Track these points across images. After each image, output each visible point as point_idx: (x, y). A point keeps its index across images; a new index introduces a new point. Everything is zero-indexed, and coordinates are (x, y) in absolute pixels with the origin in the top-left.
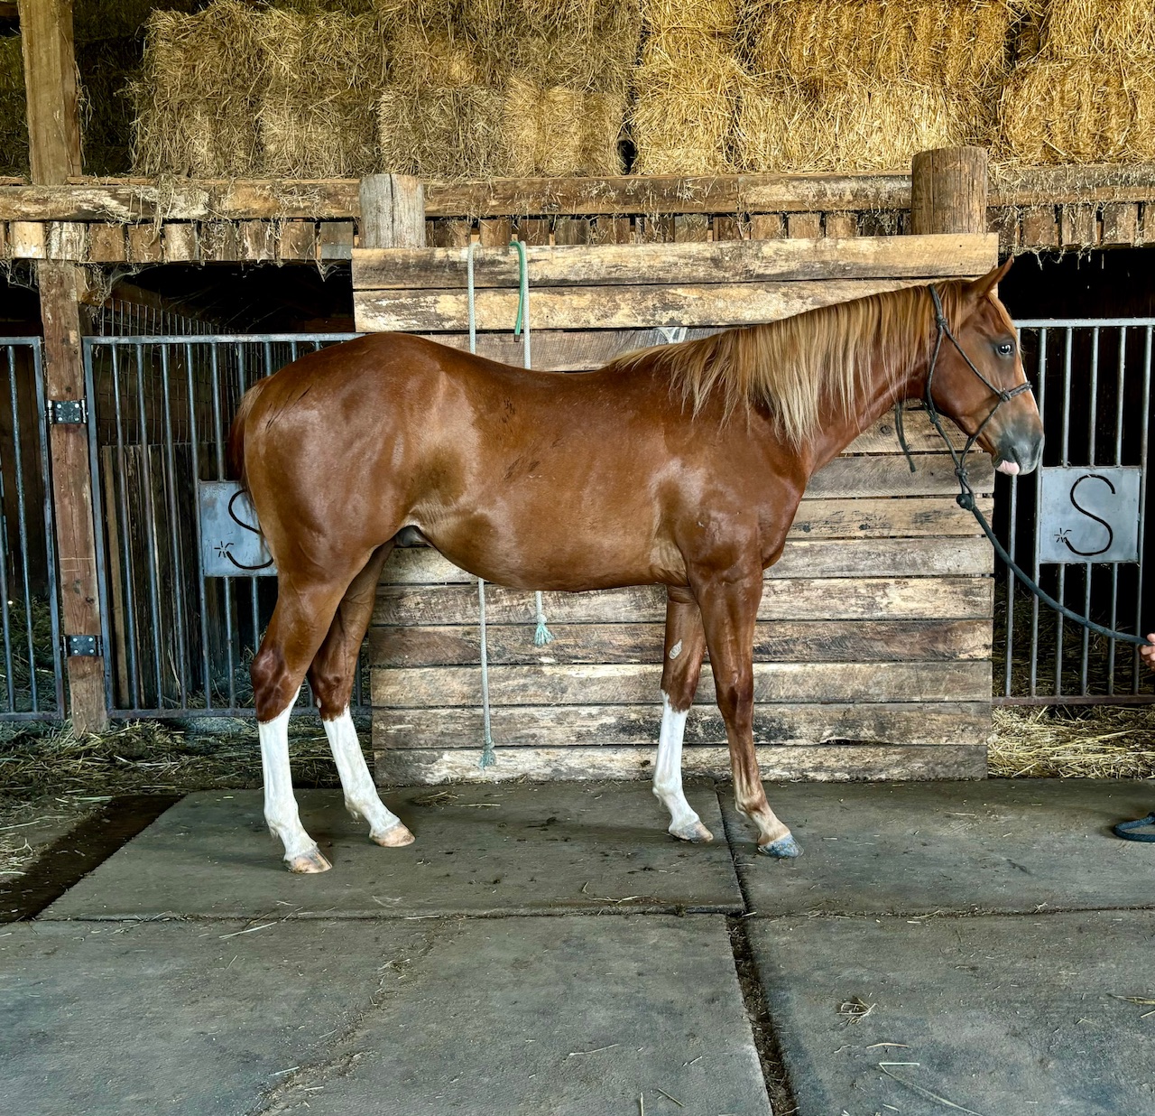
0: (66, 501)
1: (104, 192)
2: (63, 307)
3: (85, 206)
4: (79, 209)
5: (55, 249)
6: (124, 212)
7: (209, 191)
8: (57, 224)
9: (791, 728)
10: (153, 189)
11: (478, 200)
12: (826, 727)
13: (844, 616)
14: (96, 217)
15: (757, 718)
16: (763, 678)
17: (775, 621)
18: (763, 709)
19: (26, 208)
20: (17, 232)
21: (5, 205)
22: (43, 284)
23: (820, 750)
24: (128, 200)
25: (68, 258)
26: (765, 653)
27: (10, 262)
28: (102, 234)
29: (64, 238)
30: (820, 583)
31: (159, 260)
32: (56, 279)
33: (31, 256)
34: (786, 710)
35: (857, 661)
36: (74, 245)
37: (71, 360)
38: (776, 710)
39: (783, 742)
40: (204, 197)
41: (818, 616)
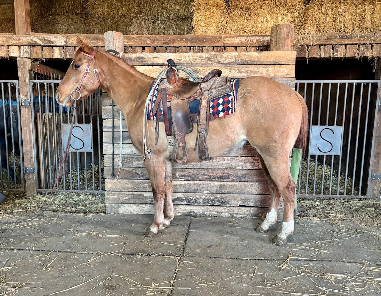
0: (25, 128)
2: (24, 71)
3: (30, 41)
4: (28, 42)
5: (22, 54)
6: (41, 43)
7: (66, 37)
8: (22, 47)
9: (229, 201)
10: (50, 36)
11: (144, 41)
12: (239, 201)
13: (245, 168)
14: (33, 45)
15: (218, 198)
16: (221, 186)
17: (225, 169)
18: (220, 195)
19: (14, 42)
20: (11, 49)
21: (8, 41)
22: (18, 64)
23: (237, 208)
24: (43, 40)
25: (26, 57)
26: (221, 179)
27: (9, 58)
28: (35, 50)
29: (24, 51)
30: (238, 158)
31: (52, 58)
32: (22, 63)
33: (15, 56)
34: (227, 196)
35: (249, 182)
36: (27, 53)
37: (26, 87)
38: (224, 196)
39: (226, 205)
40: (65, 39)
41: (238, 168)
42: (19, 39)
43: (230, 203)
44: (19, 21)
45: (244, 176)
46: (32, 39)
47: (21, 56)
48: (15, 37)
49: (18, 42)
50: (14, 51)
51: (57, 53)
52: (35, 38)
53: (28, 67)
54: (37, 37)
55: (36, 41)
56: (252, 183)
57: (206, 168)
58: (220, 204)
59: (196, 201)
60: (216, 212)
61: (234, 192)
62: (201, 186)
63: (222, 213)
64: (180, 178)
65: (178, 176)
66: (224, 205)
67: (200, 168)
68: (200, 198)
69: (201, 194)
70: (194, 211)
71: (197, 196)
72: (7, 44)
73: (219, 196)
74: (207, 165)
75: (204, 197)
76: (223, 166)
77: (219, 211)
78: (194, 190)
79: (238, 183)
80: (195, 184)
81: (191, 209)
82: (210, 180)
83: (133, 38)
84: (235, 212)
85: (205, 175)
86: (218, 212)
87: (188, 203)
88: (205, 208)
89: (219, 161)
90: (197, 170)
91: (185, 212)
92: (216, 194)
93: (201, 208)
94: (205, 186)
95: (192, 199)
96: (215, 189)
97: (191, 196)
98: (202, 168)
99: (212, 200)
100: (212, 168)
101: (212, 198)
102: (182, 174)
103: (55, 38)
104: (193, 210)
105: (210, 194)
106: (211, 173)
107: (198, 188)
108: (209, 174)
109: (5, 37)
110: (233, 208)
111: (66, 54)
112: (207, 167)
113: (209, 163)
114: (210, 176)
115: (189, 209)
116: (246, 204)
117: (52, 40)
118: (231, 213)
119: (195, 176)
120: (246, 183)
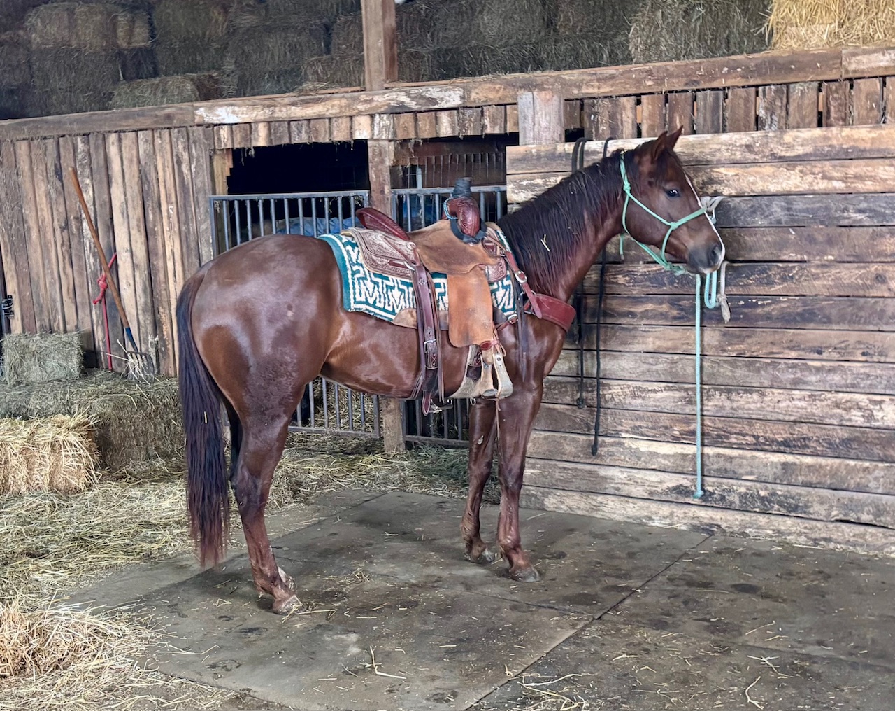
1: (403, 93)
2: (381, 170)
3: (393, 104)
4: (389, 105)
5: (376, 132)
6: (414, 105)
7: (464, 89)
8: (377, 116)
9: (806, 506)
10: (430, 89)
11: (639, 82)
12: (834, 508)
13: (848, 424)
14: (398, 111)
15: (779, 496)
16: (785, 465)
17: (795, 422)
18: (785, 488)
19: (361, 107)
20: (356, 123)
21: (349, 106)
22: (370, 154)
23: (831, 526)
24: (416, 97)
25: (384, 137)
26: (787, 446)
27: (352, 142)
28: (402, 121)
29: (381, 125)
30: (829, 395)
31: (435, 136)
32: (377, 151)
33: (363, 138)
34: (803, 492)
35: (861, 459)
36: (387, 128)
37: (385, 204)
38: (795, 490)
39: (800, 515)
40: (460, 92)
41: (828, 421)
42: (371, 100)
43: (811, 510)
44: (372, 57)
45: (846, 442)
46: (395, 97)
47: (375, 137)
48: (363, 96)
49: (369, 106)
50: (361, 127)
51: (445, 124)
52: (401, 96)
53: (389, 161)
54: (405, 91)
55: (402, 103)
56: (867, 464)
57: (746, 416)
58: (783, 511)
59: (723, 498)
60: (774, 530)
61: (819, 483)
62: (735, 462)
63: (789, 534)
64: (684, 439)
65: (677, 433)
66: (793, 514)
67: (731, 415)
68: (734, 491)
69: (734, 482)
70: (720, 523)
71: (725, 487)
72: (348, 114)
73: (780, 489)
74: (749, 409)
75: (743, 490)
76: (790, 415)
77: (783, 528)
78: (718, 470)
79: (830, 461)
80: (719, 455)
81: (711, 518)
82: (759, 447)
83: (613, 77)
84: (823, 535)
85: (744, 435)
86: (779, 531)
87: (704, 501)
88: (747, 517)
89: (779, 402)
90: (724, 421)
91: (696, 522)
92: (774, 486)
93: (737, 517)
94: (745, 462)
95: (714, 493)
96: (770, 473)
97: (712, 484)
98: (736, 416)
99: (762, 499)
100: (761, 417)
101: (762, 493)
102: (687, 429)
103: (441, 91)
104: (717, 520)
105: (758, 485)
106: (758, 429)
107: (728, 466)
108: (755, 434)
109: (343, 97)
110: (819, 525)
111: (463, 126)
112: (749, 414)
113: (754, 405)
114: (757, 437)
115: (705, 515)
116: (852, 517)
117: (435, 95)
118: (813, 536)
119: (719, 436)
120: (852, 463)
